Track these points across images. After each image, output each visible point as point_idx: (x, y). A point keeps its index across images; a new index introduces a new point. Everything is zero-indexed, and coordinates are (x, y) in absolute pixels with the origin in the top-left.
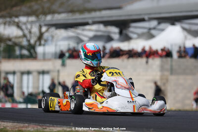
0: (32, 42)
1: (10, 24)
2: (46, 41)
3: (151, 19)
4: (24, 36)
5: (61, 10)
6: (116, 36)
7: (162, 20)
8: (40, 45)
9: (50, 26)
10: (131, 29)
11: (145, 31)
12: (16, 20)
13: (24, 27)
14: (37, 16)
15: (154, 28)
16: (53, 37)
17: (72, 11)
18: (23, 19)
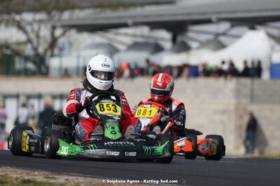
0: (41, 50)
1: (8, 23)
2: (61, 49)
3: (220, 20)
4: (29, 41)
5: (83, 4)
6: (168, 45)
7: (236, 22)
8: (52, 56)
9: (68, 27)
10: (191, 34)
11: (210, 37)
12: (17, 18)
13: (28, 28)
14: (49, 13)
15: (224, 34)
16: (71, 44)
17: (101, 6)
18: (28, 17)
